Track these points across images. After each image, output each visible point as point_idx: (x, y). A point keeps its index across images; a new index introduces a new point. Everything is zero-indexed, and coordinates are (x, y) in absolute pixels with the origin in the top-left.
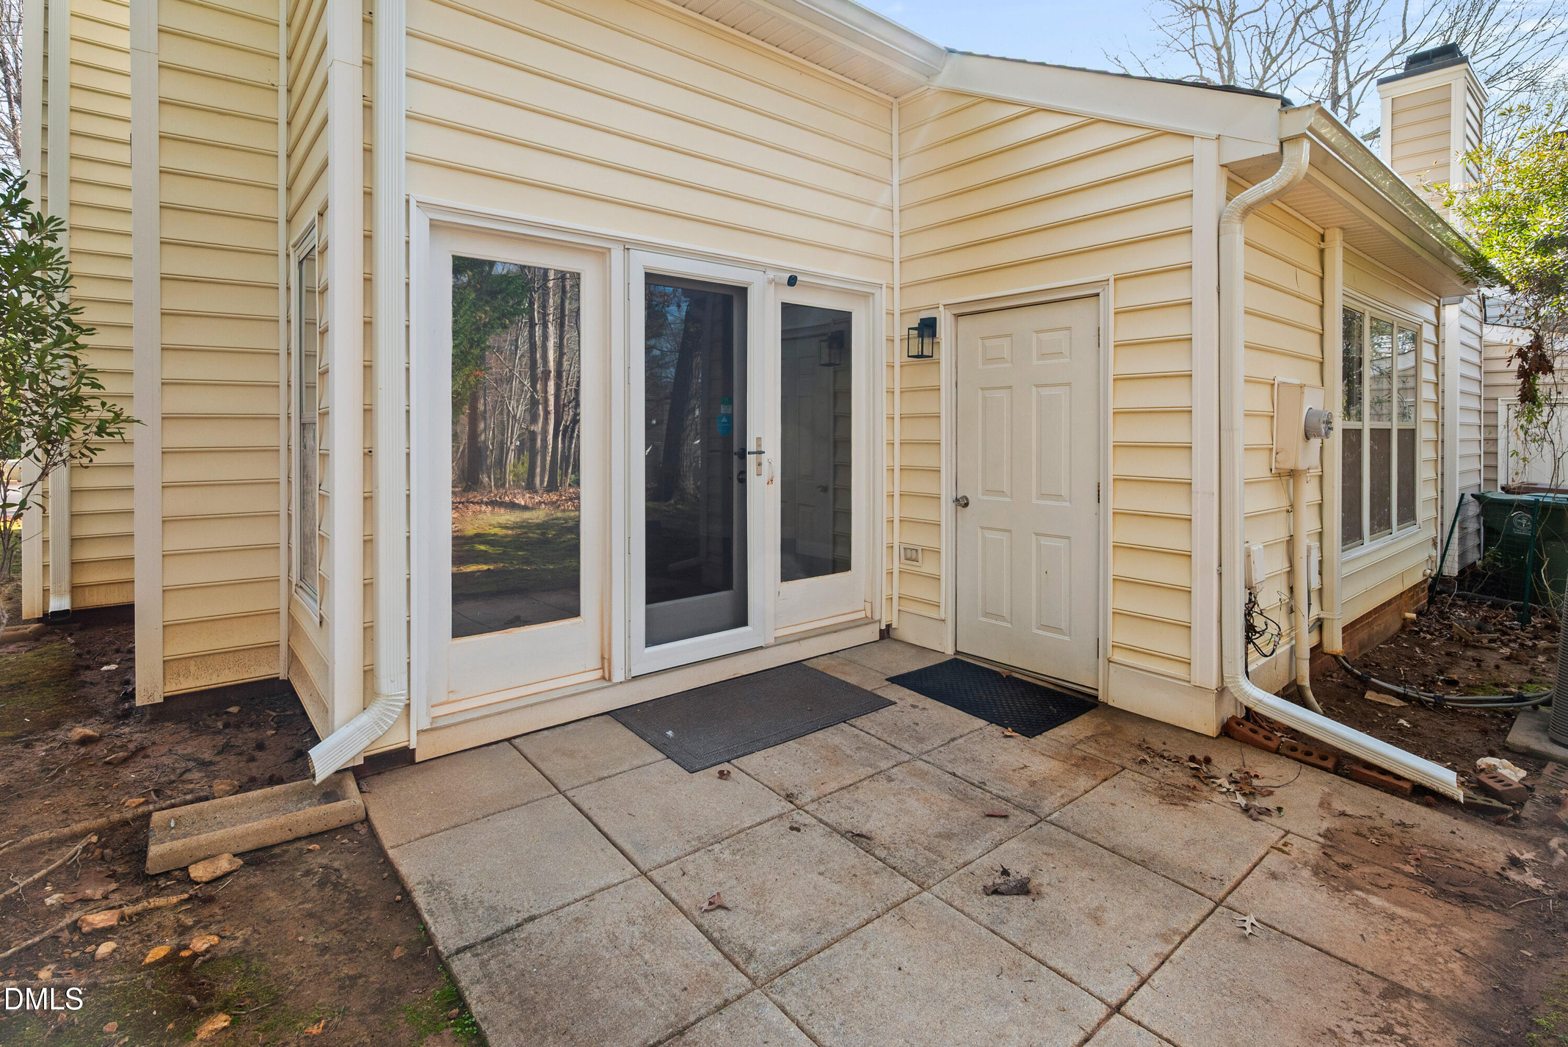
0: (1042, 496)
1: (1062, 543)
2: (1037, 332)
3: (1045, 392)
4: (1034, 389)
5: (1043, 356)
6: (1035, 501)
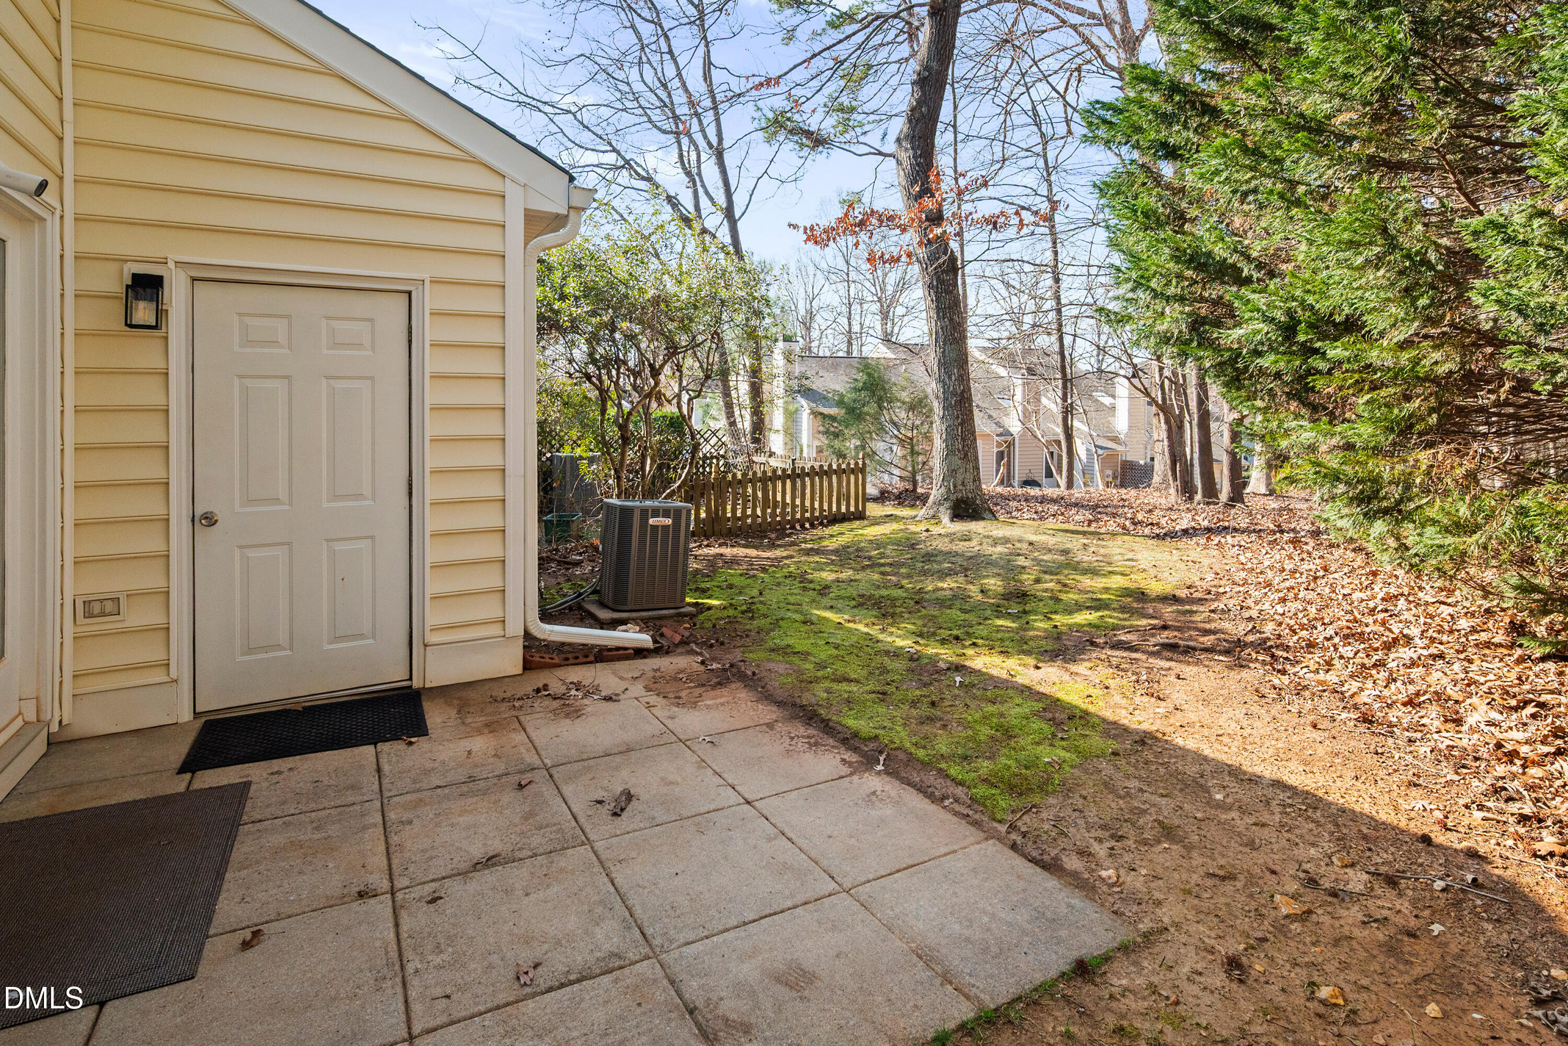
0: (336, 497)
1: (365, 544)
2: (328, 318)
3: (340, 385)
4: (324, 381)
5: (336, 345)
6: (325, 505)
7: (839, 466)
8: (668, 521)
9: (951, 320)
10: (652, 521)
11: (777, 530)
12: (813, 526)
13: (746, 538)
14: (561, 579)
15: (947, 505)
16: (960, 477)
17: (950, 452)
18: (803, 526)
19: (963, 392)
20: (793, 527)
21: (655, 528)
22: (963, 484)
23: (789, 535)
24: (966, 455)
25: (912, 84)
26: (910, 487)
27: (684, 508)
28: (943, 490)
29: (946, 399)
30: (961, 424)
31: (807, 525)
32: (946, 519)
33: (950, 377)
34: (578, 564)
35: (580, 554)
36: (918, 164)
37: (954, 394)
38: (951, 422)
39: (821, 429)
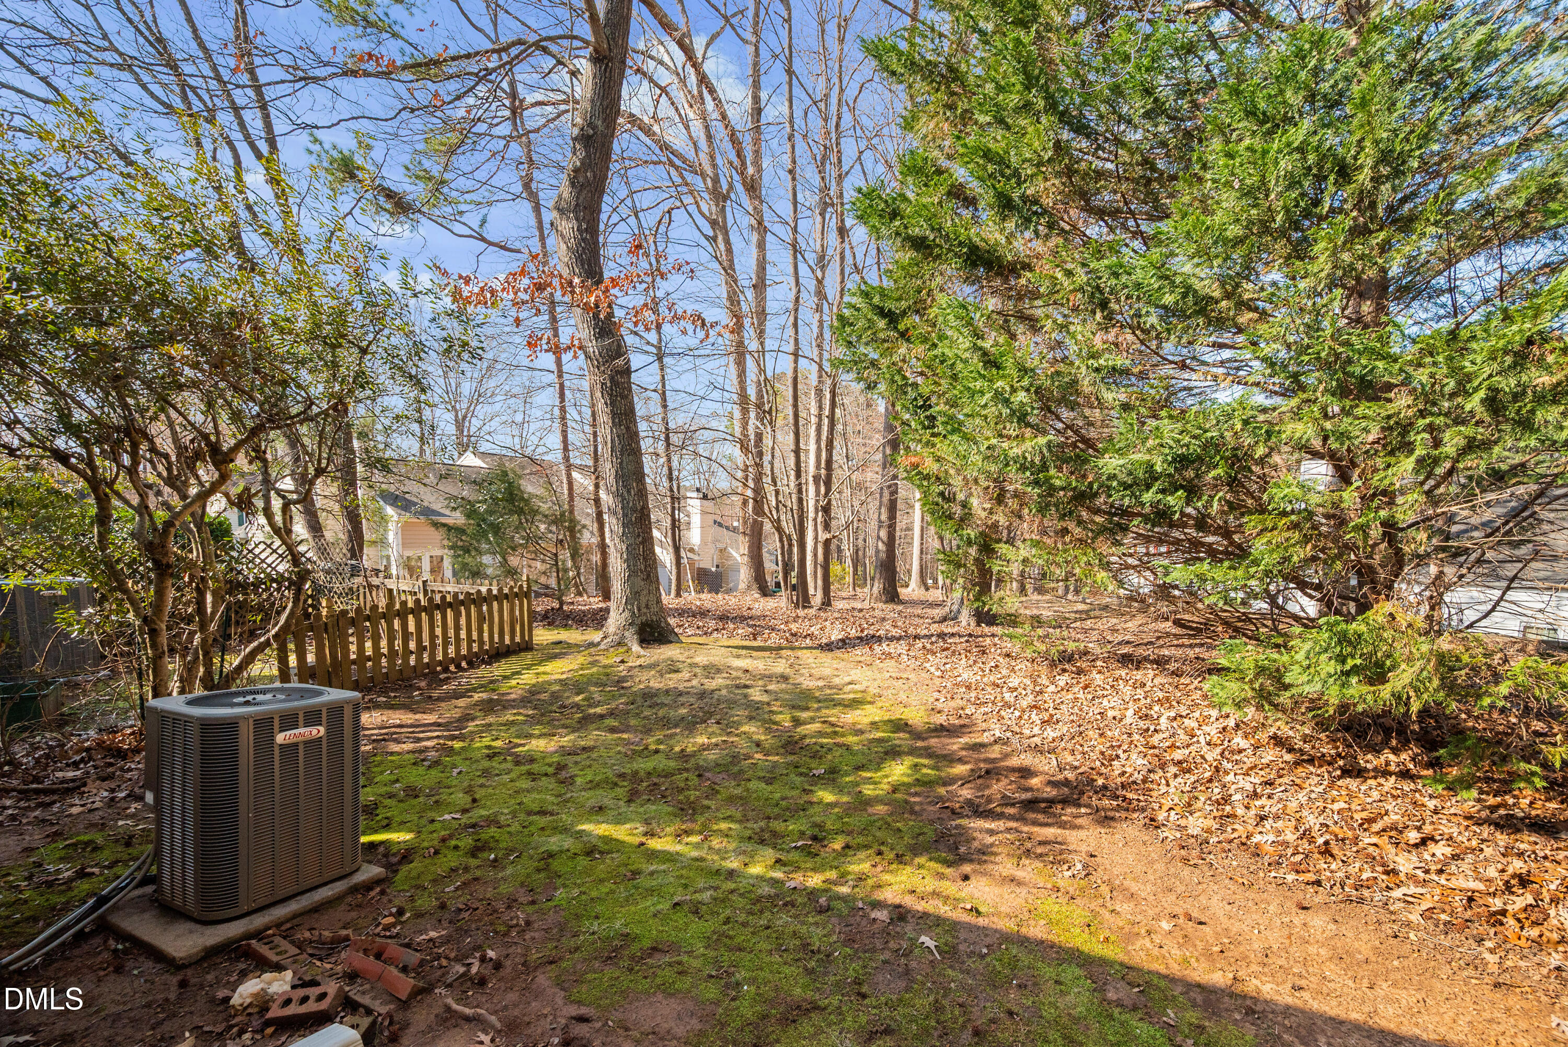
7: (500, 590)
8: (319, 731)
9: (628, 428)
10: (280, 738)
11: (425, 675)
12: (471, 665)
13: (384, 692)
14: (35, 836)
15: (632, 630)
16: (643, 600)
17: (632, 572)
18: (458, 666)
19: (643, 508)
20: (446, 670)
21: (290, 749)
22: (647, 606)
23: (446, 681)
24: (649, 576)
25: (574, 139)
26: (556, 605)
27: (348, 702)
28: (627, 613)
29: (625, 515)
30: (642, 543)
31: (464, 664)
32: (636, 648)
33: (629, 492)
34: (75, 788)
35: (76, 765)
36: (584, 240)
37: (634, 510)
38: (632, 541)
39: (446, 542)
